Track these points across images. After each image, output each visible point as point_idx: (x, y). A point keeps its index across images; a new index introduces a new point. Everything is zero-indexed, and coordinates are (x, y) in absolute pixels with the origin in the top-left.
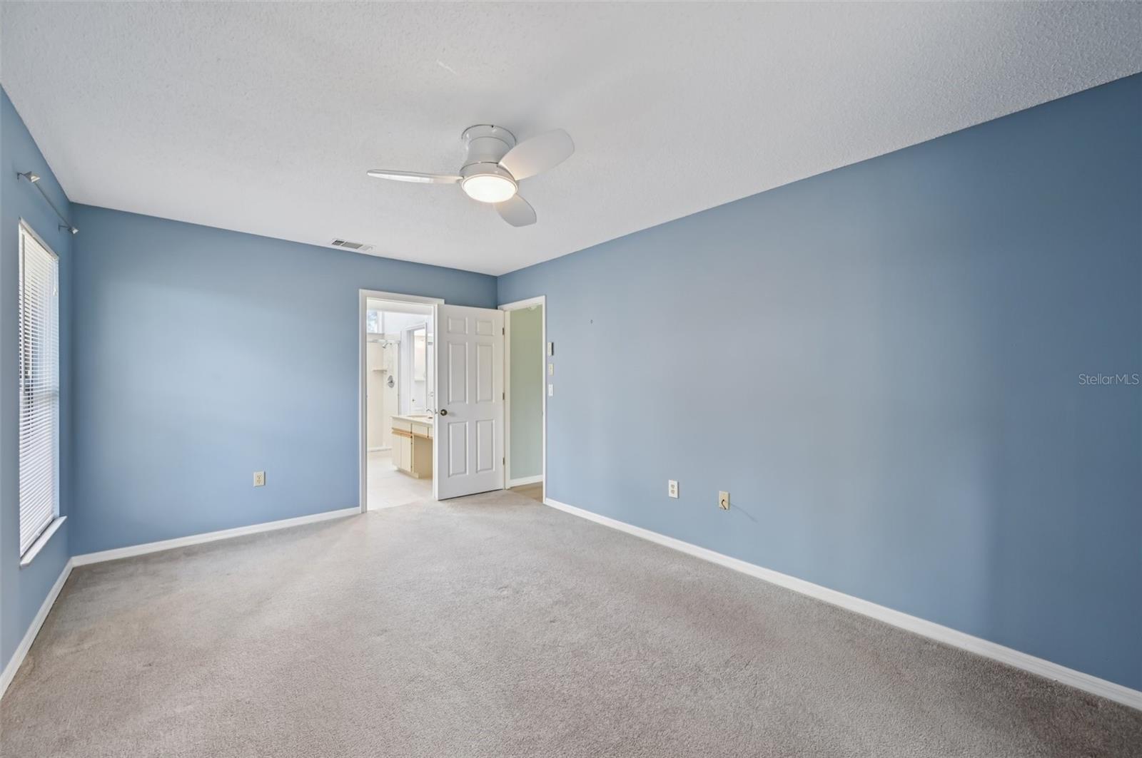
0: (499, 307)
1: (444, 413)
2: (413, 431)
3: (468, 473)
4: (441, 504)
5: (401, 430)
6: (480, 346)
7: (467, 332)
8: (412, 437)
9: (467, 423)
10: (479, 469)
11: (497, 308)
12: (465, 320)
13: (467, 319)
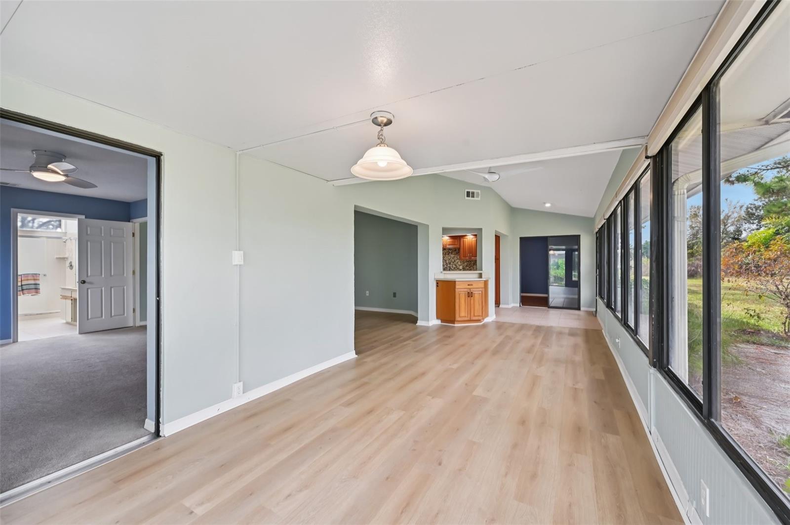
0: (131, 221)
1: (84, 282)
2: (73, 296)
3: (103, 317)
4: (81, 336)
5: (66, 296)
6: (113, 243)
7: (103, 235)
8: (72, 300)
9: (103, 288)
10: (113, 315)
11: (129, 222)
12: (101, 229)
13: (103, 228)
